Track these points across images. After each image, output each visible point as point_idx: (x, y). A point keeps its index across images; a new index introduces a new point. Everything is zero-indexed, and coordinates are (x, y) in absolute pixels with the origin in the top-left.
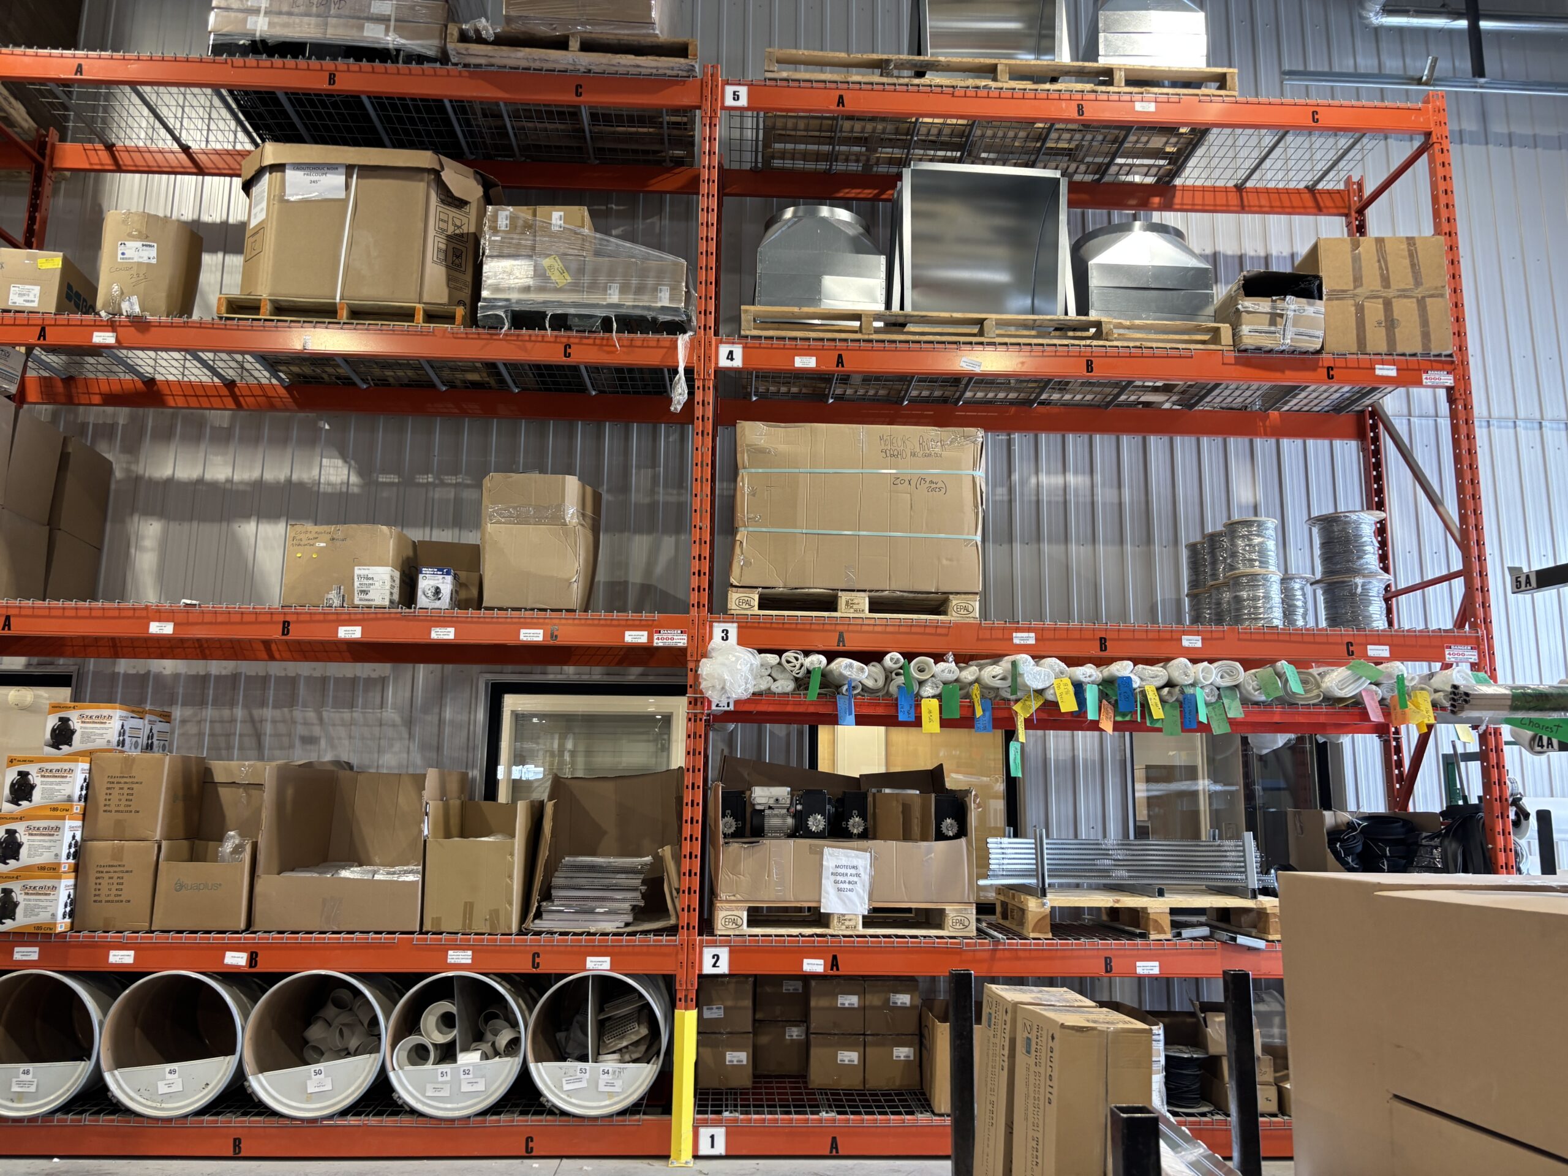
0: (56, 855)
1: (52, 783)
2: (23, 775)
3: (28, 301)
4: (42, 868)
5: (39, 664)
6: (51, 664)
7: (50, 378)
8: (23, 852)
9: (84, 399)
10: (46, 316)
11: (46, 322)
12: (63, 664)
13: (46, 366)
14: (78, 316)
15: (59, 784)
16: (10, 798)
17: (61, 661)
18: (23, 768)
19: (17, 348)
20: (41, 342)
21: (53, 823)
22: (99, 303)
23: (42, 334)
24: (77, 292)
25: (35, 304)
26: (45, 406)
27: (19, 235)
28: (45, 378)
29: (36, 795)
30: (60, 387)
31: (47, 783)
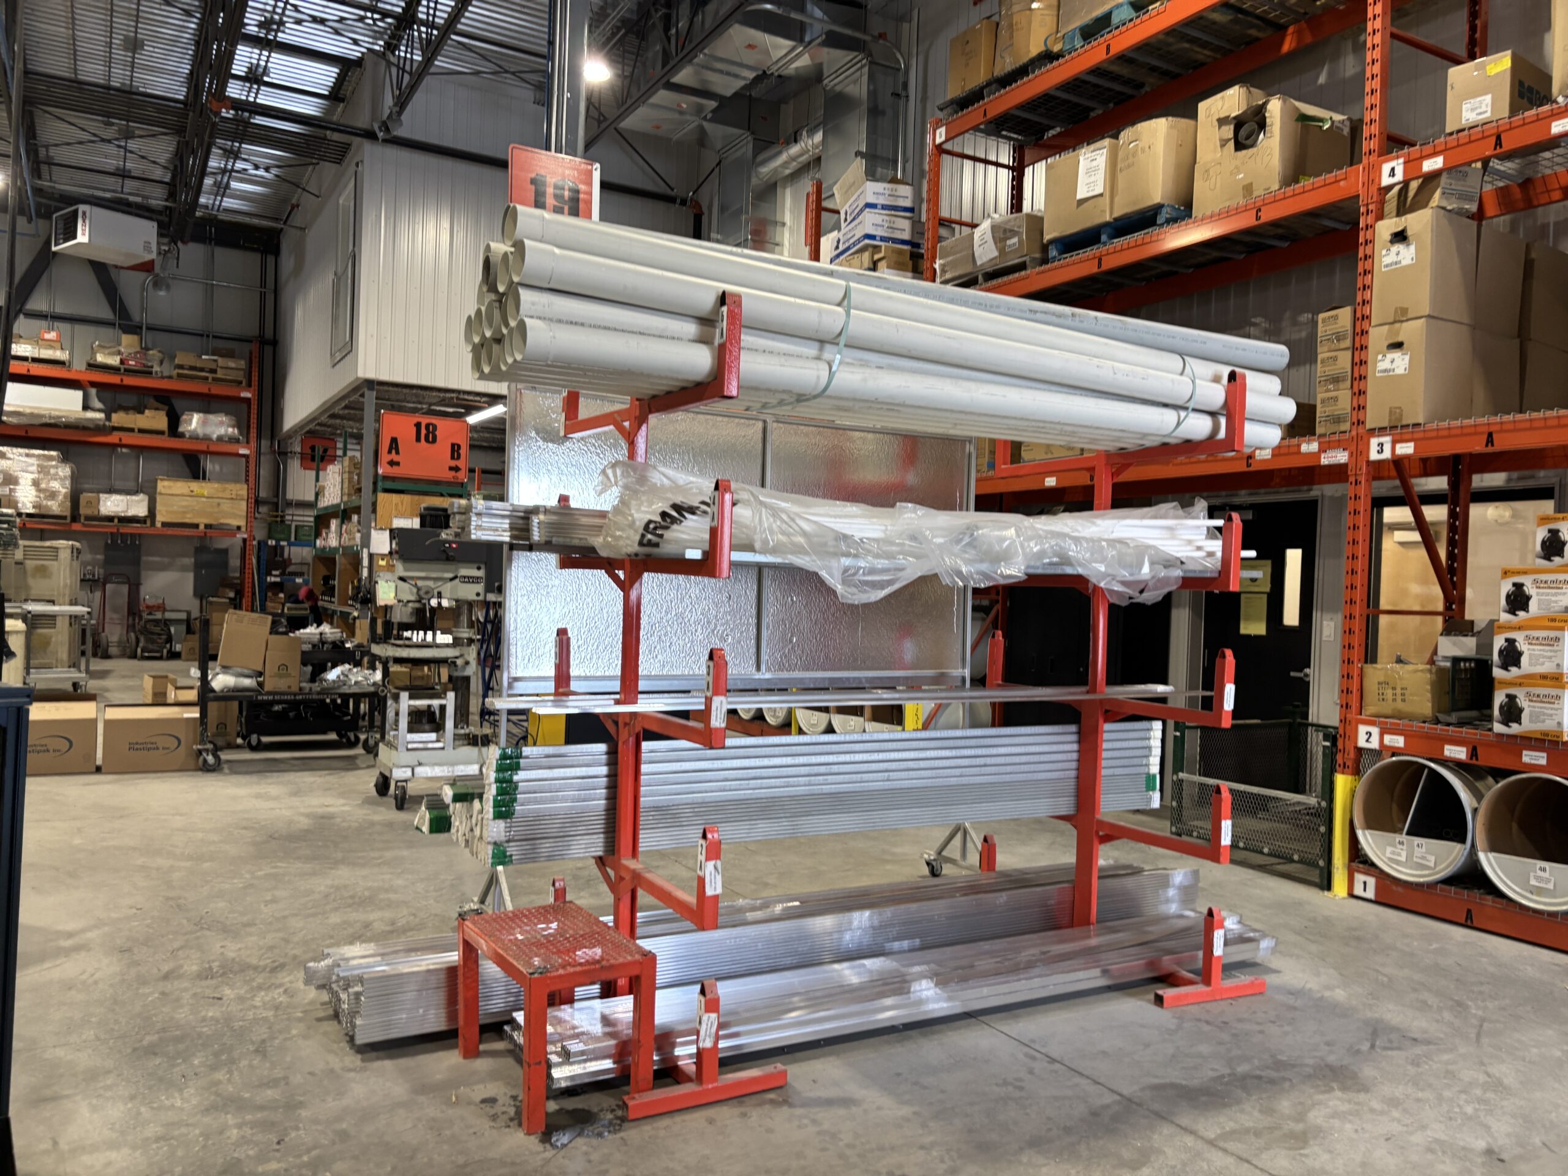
0: (1558, 665)
1: (1548, 594)
2: (1519, 586)
3: (1481, 114)
4: (1544, 677)
5: (1520, 479)
6: (1532, 477)
7: (1506, 187)
8: (1524, 660)
9: (1544, 199)
10: (1500, 122)
11: (1501, 129)
12: (1543, 477)
13: (1502, 175)
14: (1533, 112)
15: (1556, 594)
16: (1507, 608)
17: (1542, 473)
18: (1518, 579)
19: (1473, 165)
20: (1498, 151)
21: (1552, 634)
22: (1555, 89)
23: (1499, 142)
24: (1529, 87)
25: (1488, 114)
26: (1502, 218)
27: (1462, 51)
28: (1501, 188)
29: (1533, 605)
30: (1517, 193)
31: (1542, 594)
